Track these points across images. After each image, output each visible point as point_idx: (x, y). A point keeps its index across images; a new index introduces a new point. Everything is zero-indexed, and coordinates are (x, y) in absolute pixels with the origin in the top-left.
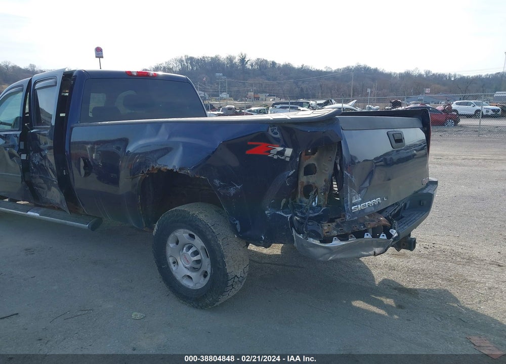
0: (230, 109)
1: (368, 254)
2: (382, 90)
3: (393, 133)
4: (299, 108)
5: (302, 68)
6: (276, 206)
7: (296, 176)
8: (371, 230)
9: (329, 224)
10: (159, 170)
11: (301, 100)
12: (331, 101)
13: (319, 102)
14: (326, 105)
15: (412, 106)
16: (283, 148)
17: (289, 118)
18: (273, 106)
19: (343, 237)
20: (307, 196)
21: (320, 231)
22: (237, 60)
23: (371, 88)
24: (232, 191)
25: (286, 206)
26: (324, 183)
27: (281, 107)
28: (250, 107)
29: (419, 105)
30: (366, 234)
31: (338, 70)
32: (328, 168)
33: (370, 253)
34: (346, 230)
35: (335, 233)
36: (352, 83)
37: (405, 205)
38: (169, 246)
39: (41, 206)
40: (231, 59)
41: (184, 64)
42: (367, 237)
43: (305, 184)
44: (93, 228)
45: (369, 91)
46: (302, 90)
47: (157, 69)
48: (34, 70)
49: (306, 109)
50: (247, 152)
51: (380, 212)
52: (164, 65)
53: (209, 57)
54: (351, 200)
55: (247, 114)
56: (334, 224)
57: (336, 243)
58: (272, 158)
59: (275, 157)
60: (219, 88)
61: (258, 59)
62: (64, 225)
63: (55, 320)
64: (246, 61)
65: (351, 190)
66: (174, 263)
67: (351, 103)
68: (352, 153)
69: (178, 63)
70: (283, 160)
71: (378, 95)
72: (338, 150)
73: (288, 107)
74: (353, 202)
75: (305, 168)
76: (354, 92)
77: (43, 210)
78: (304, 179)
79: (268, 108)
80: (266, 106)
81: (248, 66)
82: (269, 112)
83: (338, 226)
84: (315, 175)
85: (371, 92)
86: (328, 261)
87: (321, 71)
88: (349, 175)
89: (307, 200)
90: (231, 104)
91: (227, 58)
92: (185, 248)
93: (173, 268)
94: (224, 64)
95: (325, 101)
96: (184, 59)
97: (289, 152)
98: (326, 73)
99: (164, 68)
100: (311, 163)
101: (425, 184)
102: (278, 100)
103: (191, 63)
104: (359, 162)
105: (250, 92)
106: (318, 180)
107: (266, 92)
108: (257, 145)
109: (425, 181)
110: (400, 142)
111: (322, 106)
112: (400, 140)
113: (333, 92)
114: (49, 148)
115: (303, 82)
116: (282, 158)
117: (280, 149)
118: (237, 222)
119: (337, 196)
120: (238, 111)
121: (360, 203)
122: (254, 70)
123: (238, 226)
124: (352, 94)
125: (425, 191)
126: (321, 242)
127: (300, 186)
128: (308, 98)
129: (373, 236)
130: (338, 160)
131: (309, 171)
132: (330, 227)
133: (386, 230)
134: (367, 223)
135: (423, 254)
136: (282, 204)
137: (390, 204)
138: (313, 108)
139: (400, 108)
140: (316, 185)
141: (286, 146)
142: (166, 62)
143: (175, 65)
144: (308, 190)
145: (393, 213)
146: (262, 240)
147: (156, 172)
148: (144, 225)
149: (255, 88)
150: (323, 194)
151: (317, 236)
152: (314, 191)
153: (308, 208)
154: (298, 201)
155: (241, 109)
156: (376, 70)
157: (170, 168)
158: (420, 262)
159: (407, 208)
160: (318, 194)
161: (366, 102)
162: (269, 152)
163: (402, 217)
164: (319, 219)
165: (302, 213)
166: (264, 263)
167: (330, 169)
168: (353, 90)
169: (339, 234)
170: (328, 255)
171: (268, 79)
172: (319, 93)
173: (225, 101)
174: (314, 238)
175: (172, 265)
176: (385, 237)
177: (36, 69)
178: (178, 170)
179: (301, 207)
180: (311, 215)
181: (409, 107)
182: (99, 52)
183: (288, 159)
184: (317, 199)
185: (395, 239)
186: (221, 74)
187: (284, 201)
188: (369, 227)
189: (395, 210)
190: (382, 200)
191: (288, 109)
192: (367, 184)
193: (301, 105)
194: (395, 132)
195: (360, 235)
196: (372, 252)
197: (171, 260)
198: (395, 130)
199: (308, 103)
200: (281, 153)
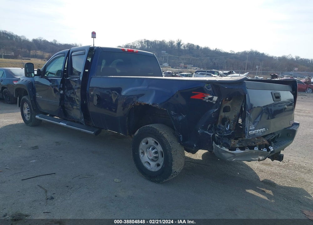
0: (169, 73)
1: (255, 159)
2: (266, 67)
3: (274, 93)
4: (212, 75)
5: (215, 50)
6: (205, 128)
7: (218, 112)
8: (258, 146)
9: (235, 141)
10: (140, 104)
11: (214, 70)
12: (233, 72)
13: (225, 72)
14: (229, 74)
15: (285, 78)
16: (212, 96)
17: (217, 80)
18: (195, 73)
19: (242, 148)
20: (224, 124)
21: (229, 144)
22: (175, 44)
23: (259, 65)
24: (180, 118)
25: (210, 129)
26: (234, 117)
27: (200, 74)
28: (181, 72)
29: (289, 78)
30: (255, 148)
31: (238, 53)
32: (237, 110)
33: (256, 159)
34: (244, 145)
35: (238, 146)
36: (247, 61)
37: (279, 135)
38: (142, 144)
39: (67, 120)
40: (171, 43)
41: (143, 45)
42: (256, 149)
43: (223, 117)
44: (97, 134)
45: (257, 67)
46: (215, 64)
47: (127, 46)
48: (56, 43)
49: (217, 76)
50: (191, 97)
51: (264, 137)
52: (131, 44)
53: (158, 41)
54: (249, 128)
55: (179, 77)
56: (238, 141)
57: (238, 151)
58: (205, 101)
59: (207, 101)
60: (163, 60)
61: (189, 44)
62: (80, 131)
63: (75, 178)
64: (181, 44)
65: (249, 122)
66: (142, 153)
67: (245, 74)
68: (251, 102)
69: (140, 44)
70: (212, 103)
71: (263, 70)
72: (244, 99)
73: (205, 74)
74: (250, 129)
75: (224, 108)
76: (247, 67)
77: (68, 122)
78: (222, 114)
79: (193, 74)
80: (191, 72)
81: (182, 47)
82: (193, 76)
83: (239, 142)
84: (229, 113)
85: (259, 68)
86: (232, 162)
87: (228, 53)
88: (249, 113)
89: (223, 126)
90: (170, 70)
91: (170, 42)
92: (151, 148)
93: (141, 155)
94: (167, 46)
95: (228, 72)
96: (143, 41)
97: (215, 98)
98: (230, 54)
99: (131, 46)
100: (227, 105)
101: (291, 124)
102: (198, 69)
103: (147, 44)
104: (255, 107)
105: (182, 63)
106: (231, 115)
107: (192, 64)
108: (197, 94)
109: (292, 123)
110: (278, 98)
111: (226, 74)
112: (278, 97)
113: (234, 66)
114: (78, 88)
115: (215, 59)
116: (211, 101)
117: (210, 96)
118: (181, 135)
119: (241, 125)
120: (174, 74)
121: (254, 130)
122: (185, 50)
123: (181, 138)
124: (246, 68)
125: (291, 128)
126: (230, 150)
127: (220, 118)
128: (218, 69)
129: (260, 149)
130: (244, 105)
131: (226, 110)
132: (235, 142)
133: (267, 147)
134: (257, 142)
135: (281, 165)
136: (208, 128)
137: (270, 133)
138: (221, 76)
139: (276, 79)
140: (229, 118)
141: (214, 95)
142: (132, 43)
143: (138, 45)
144: (224, 120)
145: (271, 139)
146: (194, 147)
147: (138, 105)
148: (128, 134)
149: (185, 61)
150: (232, 123)
151: (227, 146)
152: (228, 121)
153: (224, 130)
154: (218, 126)
155: (176, 73)
156: (263, 54)
157: (147, 103)
158: (279, 169)
159: (280, 136)
160: (229, 123)
161: (255, 74)
162: (204, 98)
163: (276, 142)
164: (229, 137)
165: (219, 133)
166: (187, 161)
167: (238, 110)
168: (247, 66)
169: (240, 146)
170: (232, 158)
171: (194, 56)
172: (225, 67)
173: (166, 68)
174: (226, 147)
175: (141, 154)
176: (266, 150)
177: (57, 42)
178: (152, 105)
179: (220, 129)
180: (225, 135)
181: (282, 79)
182: (94, 35)
183: (214, 103)
184: (229, 126)
185: (272, 152)
186: (165, 52)
187: (209, 126)
188: (257, 144)
189: (272, 137)
190: (266, 129)
191: (205, 75)
192: (258, 119)
193: (214, 73)
194: (275, 93)
195: (252, 148)
196: (257, 159)
197: (140, 151)
198: (276, 91)
199: (218, 72)
200: (211, 99)
